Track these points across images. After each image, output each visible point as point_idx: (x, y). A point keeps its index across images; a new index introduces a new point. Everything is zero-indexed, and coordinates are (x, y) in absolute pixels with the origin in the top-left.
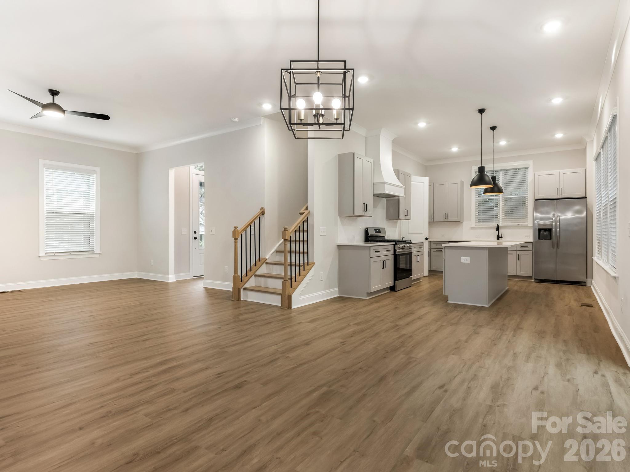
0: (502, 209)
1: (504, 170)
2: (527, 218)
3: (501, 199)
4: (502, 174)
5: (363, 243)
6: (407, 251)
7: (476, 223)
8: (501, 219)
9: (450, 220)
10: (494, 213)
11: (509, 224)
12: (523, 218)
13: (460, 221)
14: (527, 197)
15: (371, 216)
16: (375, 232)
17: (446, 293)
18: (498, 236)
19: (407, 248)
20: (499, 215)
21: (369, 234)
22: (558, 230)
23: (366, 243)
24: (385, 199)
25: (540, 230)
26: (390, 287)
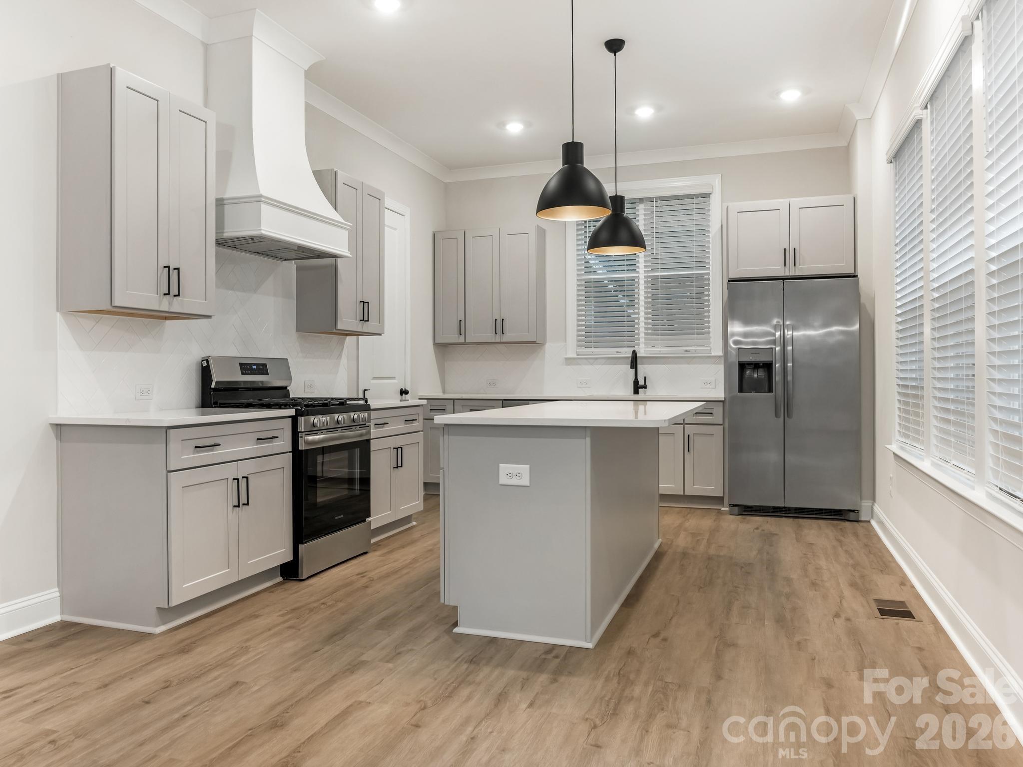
0: (646, 308)
1: (650, 200)
2: (709, 333)
3: (642, 281)
4: (645, 210)
5: (194, 411)
6: (352, 436)
7: (579, 346)
8: (642, 335)
9: (508, 337)
10: (626, 319)
11: (660, 349)
12: (698, 334)
13: (534, 342)
14: (708, 274)
15: (209, 317)
16: (243, 374)
17: (450, 596)
18: (636, 382)
19: (349, 428)
20: (638, 324)
21: (215, 378)
22: (790, 365)
23: (203, 414)
24: (293, 265)
25: (742, 366)
26: (281, 565)
